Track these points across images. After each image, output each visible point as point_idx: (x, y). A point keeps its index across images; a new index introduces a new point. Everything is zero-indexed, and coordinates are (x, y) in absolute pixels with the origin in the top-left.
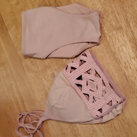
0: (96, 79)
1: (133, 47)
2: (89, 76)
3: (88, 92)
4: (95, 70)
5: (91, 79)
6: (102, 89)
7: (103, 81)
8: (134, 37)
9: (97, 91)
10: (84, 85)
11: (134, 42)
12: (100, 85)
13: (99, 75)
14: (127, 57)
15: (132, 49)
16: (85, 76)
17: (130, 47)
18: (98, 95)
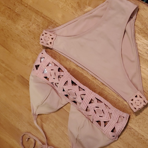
0: (100, 105)
1: (144, 37)
2: (94, 105)
3: (98, 118)
4: (96, 98)
5: (96, 106)
6: (107, 112)
7: (105, 104)
8: (140, 28)
9: (104, 115)
10: (93, 114)
11: (143, 32)
12: (105, 109)
13: (100, 101)
14: (145, 47)
15: (145, 38)
16: (91, 105)
17: (141, 38)
18: (107, 119)
